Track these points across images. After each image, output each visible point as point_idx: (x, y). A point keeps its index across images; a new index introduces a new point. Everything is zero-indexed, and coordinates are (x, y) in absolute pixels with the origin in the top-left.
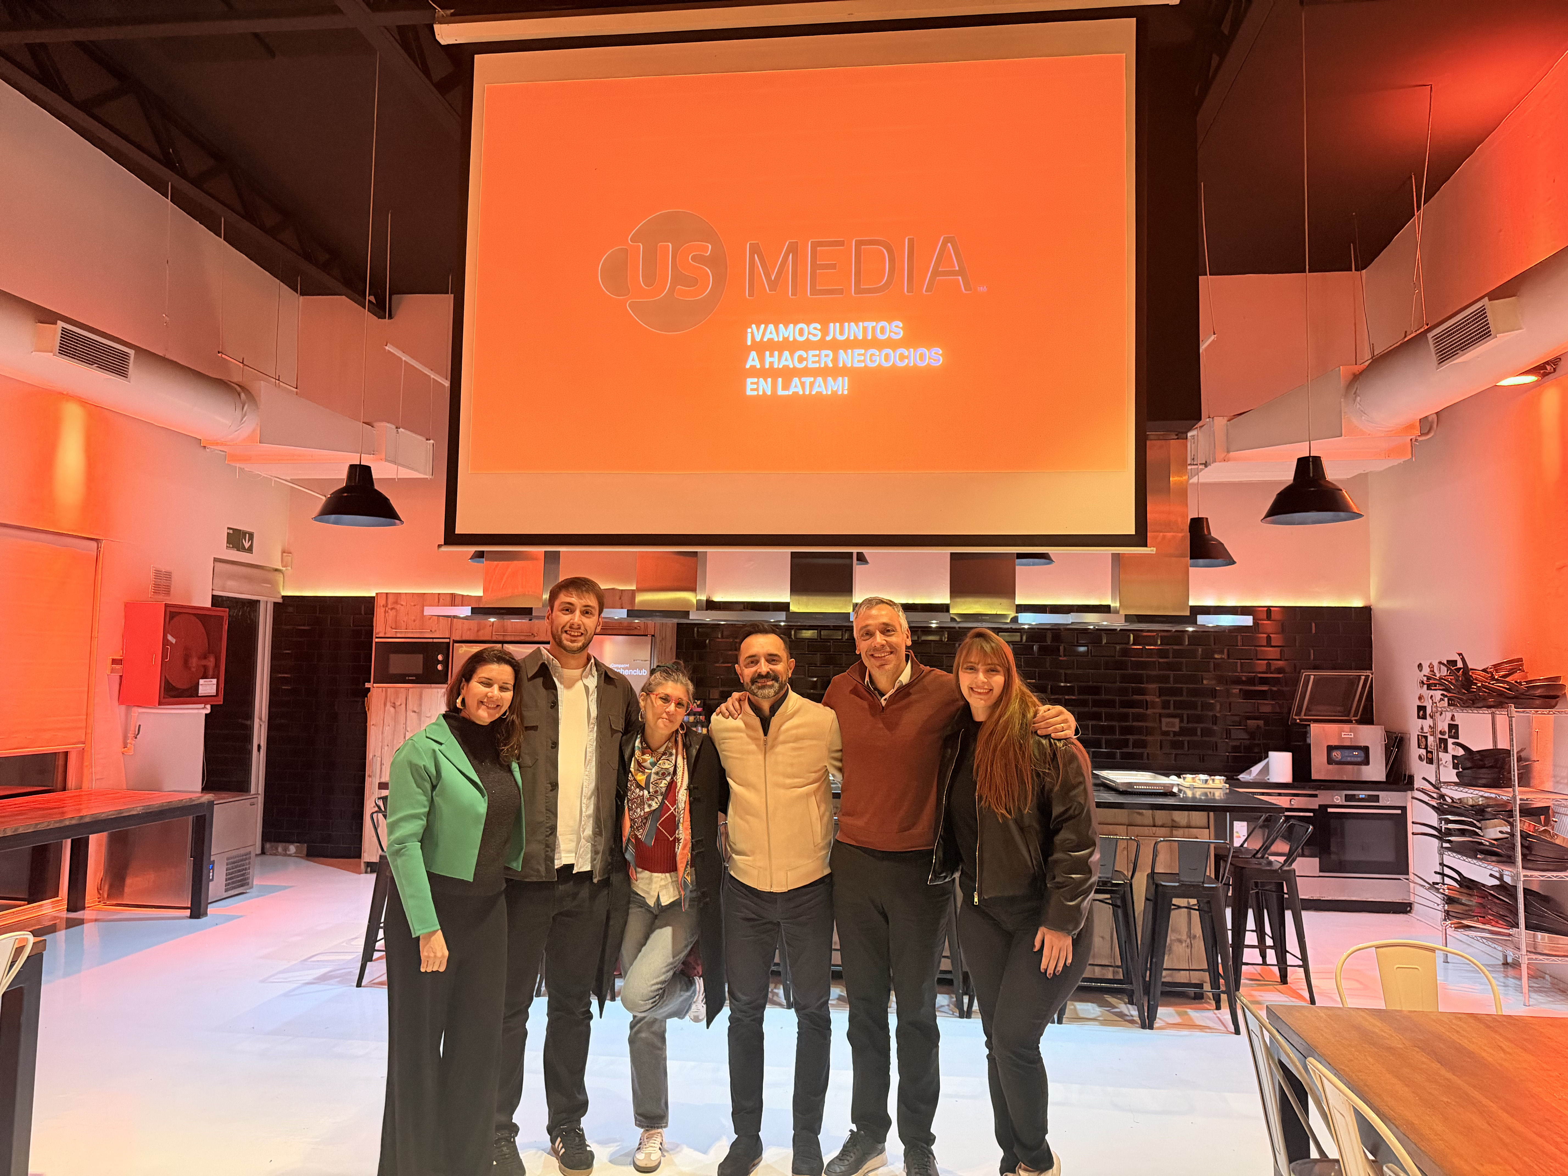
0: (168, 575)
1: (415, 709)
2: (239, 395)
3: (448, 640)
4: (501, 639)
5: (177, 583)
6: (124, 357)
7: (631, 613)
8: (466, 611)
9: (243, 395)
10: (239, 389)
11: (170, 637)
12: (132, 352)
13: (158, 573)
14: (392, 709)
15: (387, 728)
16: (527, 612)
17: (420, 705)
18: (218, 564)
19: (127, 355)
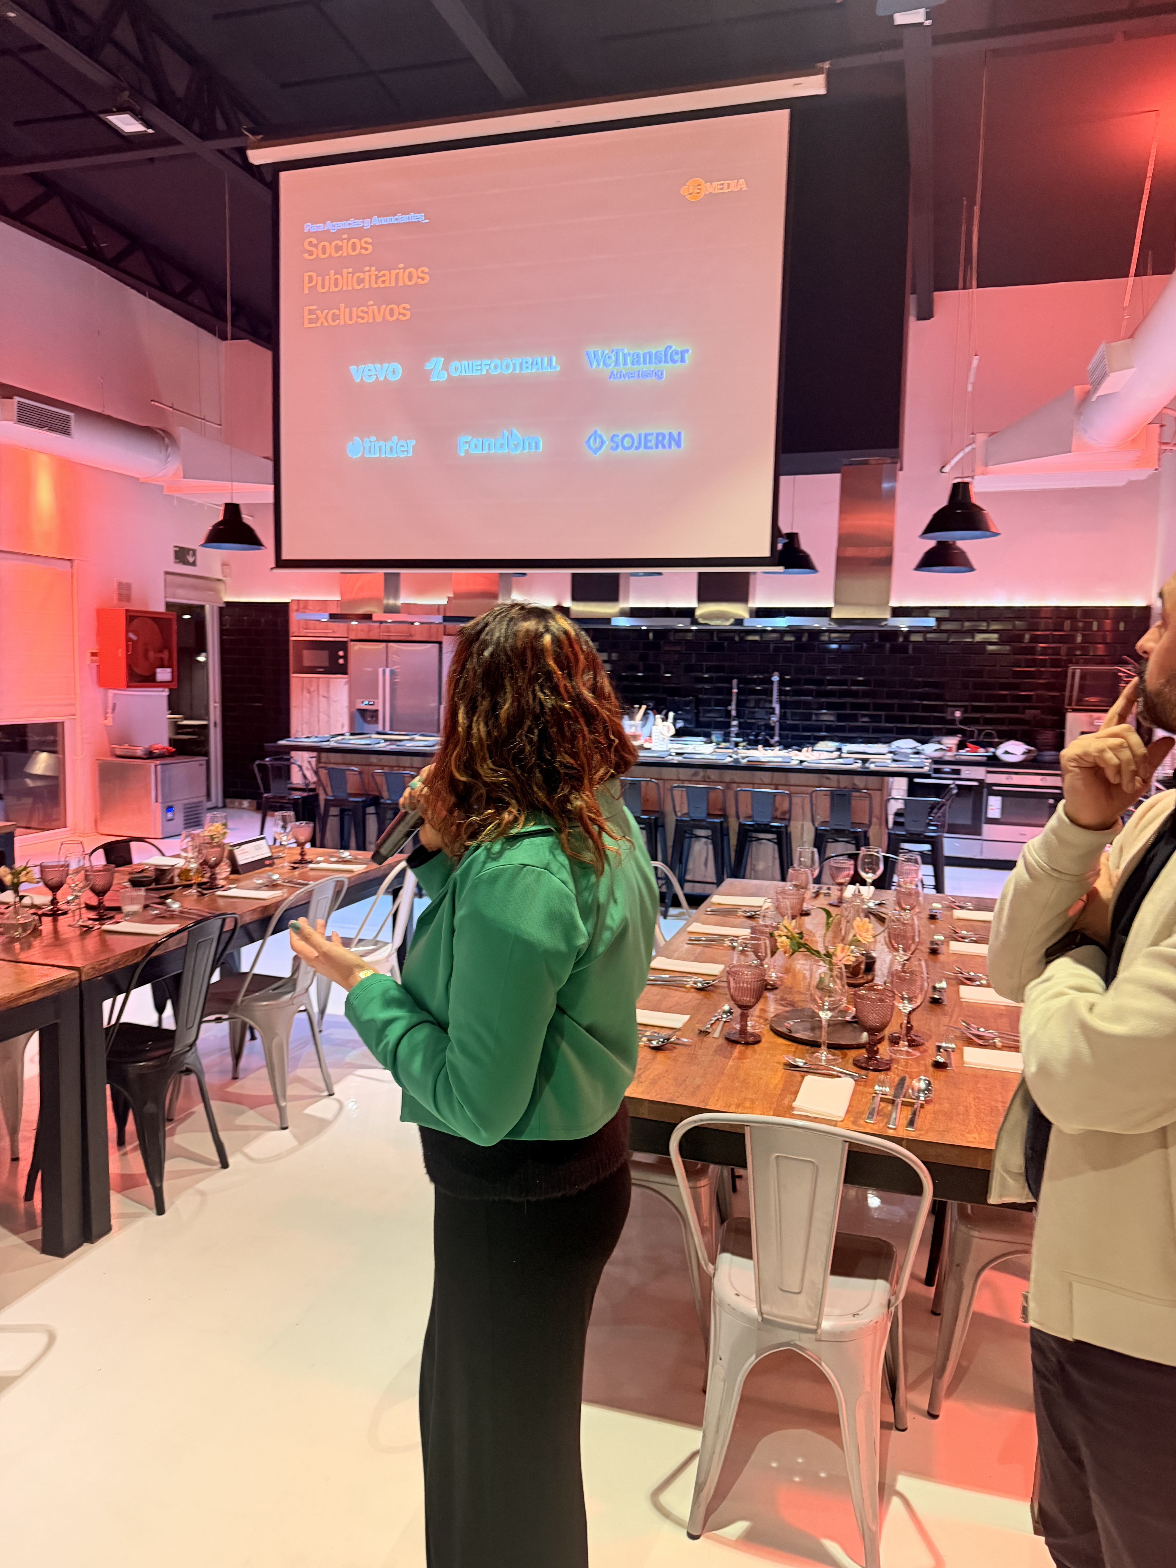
0: (128, 586)
1: (325, 694)
2: (164, 440)
3: (347, 640)
4: (386, 638)
5: (135, 592)
6: (67, 419)
8: (324, 616)
9: (166, 440)
10: (162, 434)
11: (132, 636)
12: (73, 415)
13: (120, 585)
14: (307, 695)
15: (305, 710)
16: (368, 617)
17: (328, 691)
18: (169, 577)
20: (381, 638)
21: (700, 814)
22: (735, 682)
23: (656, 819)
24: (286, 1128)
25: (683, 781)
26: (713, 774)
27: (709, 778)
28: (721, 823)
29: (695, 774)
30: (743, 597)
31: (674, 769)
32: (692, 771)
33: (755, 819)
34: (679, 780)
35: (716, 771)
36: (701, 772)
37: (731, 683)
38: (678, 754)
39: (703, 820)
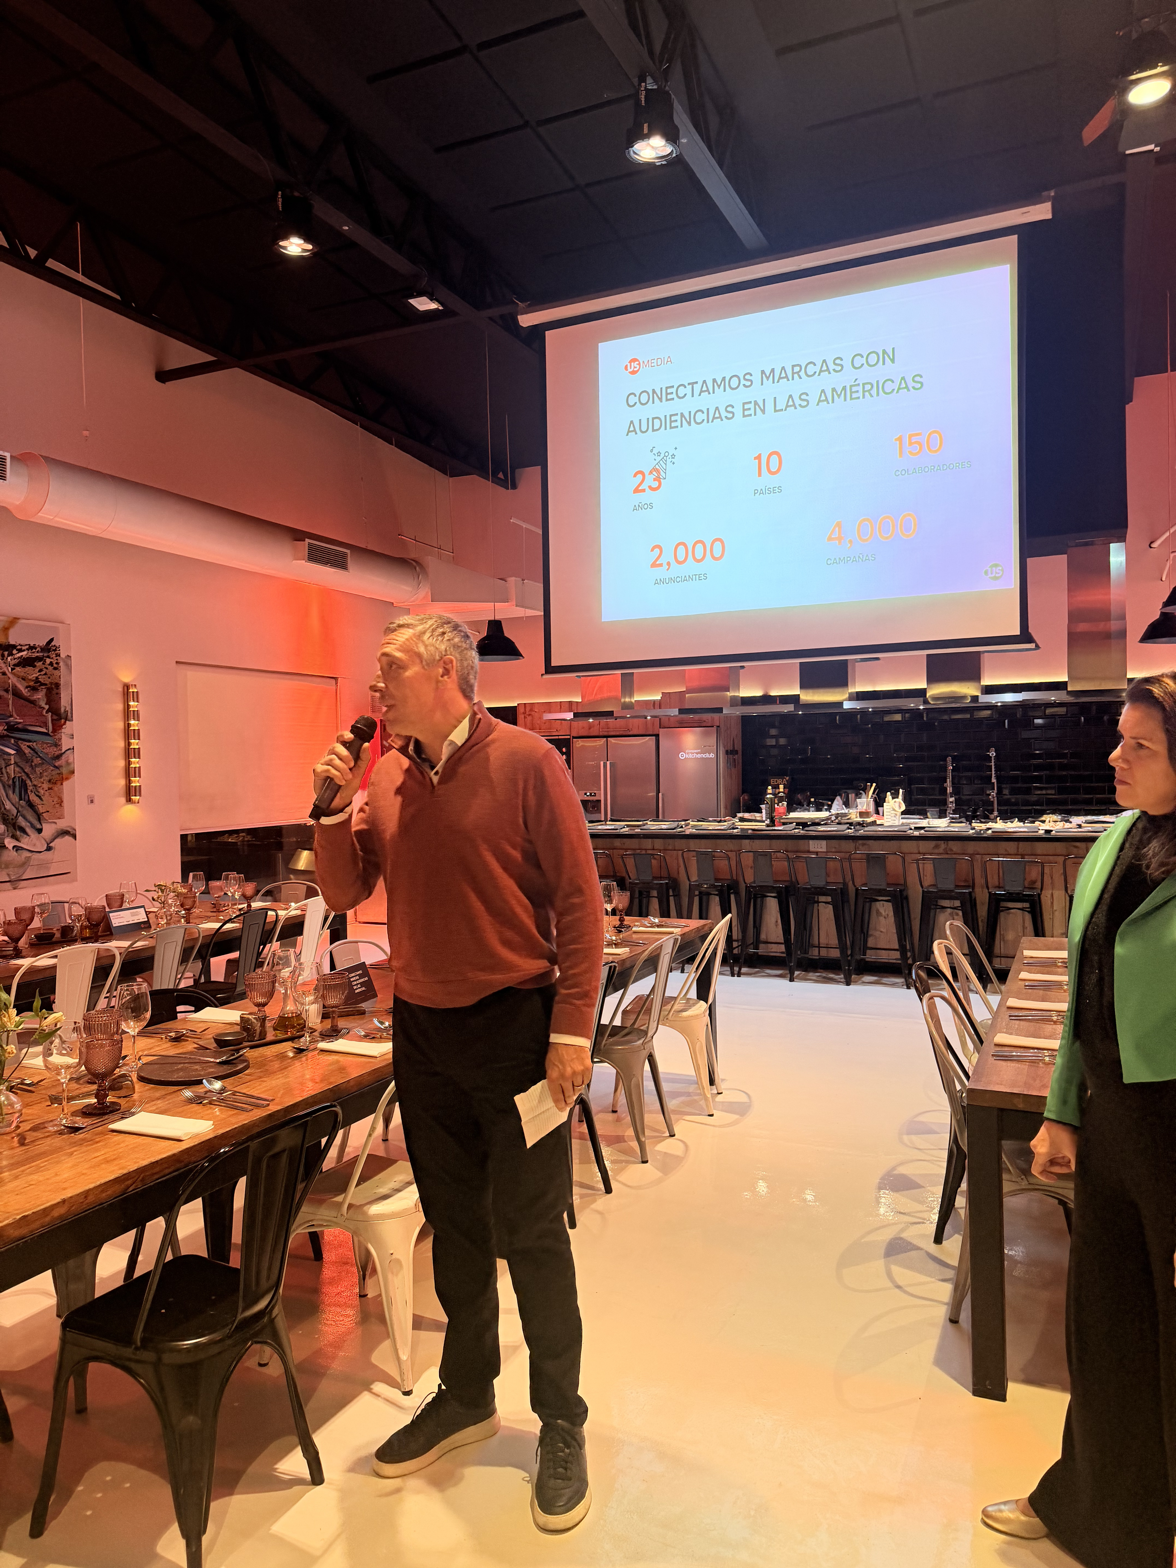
2: (415, 568)
3: (569, 737)
4: (606, 734)
6: (344, 555)
7: (682, 711)
8: (570, 716)
9: (417, 568)
10: (414, 563)
12: (348, 551)
16: (610, 714)
19: (346, 554)
20: (601, 734)
21: (948, 885)
22: (949, 759)
23: (901, 891)
24: (646, 1162)
25: (924, 854)
26: (955, 846)
27: (951, 850)
28: (970, 893)
29: (937, 847)
30: (975, 676)
31: (914, 843)
32: (933, 843)
33: (1007, 888)
34: (919, 853)
35: (959, 843)
36: (943, 844)
37: (945, 760)
38: (916, 828)
39: (952, 891)
